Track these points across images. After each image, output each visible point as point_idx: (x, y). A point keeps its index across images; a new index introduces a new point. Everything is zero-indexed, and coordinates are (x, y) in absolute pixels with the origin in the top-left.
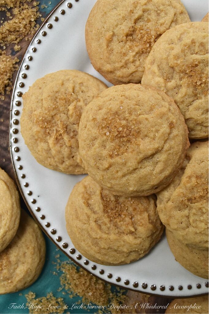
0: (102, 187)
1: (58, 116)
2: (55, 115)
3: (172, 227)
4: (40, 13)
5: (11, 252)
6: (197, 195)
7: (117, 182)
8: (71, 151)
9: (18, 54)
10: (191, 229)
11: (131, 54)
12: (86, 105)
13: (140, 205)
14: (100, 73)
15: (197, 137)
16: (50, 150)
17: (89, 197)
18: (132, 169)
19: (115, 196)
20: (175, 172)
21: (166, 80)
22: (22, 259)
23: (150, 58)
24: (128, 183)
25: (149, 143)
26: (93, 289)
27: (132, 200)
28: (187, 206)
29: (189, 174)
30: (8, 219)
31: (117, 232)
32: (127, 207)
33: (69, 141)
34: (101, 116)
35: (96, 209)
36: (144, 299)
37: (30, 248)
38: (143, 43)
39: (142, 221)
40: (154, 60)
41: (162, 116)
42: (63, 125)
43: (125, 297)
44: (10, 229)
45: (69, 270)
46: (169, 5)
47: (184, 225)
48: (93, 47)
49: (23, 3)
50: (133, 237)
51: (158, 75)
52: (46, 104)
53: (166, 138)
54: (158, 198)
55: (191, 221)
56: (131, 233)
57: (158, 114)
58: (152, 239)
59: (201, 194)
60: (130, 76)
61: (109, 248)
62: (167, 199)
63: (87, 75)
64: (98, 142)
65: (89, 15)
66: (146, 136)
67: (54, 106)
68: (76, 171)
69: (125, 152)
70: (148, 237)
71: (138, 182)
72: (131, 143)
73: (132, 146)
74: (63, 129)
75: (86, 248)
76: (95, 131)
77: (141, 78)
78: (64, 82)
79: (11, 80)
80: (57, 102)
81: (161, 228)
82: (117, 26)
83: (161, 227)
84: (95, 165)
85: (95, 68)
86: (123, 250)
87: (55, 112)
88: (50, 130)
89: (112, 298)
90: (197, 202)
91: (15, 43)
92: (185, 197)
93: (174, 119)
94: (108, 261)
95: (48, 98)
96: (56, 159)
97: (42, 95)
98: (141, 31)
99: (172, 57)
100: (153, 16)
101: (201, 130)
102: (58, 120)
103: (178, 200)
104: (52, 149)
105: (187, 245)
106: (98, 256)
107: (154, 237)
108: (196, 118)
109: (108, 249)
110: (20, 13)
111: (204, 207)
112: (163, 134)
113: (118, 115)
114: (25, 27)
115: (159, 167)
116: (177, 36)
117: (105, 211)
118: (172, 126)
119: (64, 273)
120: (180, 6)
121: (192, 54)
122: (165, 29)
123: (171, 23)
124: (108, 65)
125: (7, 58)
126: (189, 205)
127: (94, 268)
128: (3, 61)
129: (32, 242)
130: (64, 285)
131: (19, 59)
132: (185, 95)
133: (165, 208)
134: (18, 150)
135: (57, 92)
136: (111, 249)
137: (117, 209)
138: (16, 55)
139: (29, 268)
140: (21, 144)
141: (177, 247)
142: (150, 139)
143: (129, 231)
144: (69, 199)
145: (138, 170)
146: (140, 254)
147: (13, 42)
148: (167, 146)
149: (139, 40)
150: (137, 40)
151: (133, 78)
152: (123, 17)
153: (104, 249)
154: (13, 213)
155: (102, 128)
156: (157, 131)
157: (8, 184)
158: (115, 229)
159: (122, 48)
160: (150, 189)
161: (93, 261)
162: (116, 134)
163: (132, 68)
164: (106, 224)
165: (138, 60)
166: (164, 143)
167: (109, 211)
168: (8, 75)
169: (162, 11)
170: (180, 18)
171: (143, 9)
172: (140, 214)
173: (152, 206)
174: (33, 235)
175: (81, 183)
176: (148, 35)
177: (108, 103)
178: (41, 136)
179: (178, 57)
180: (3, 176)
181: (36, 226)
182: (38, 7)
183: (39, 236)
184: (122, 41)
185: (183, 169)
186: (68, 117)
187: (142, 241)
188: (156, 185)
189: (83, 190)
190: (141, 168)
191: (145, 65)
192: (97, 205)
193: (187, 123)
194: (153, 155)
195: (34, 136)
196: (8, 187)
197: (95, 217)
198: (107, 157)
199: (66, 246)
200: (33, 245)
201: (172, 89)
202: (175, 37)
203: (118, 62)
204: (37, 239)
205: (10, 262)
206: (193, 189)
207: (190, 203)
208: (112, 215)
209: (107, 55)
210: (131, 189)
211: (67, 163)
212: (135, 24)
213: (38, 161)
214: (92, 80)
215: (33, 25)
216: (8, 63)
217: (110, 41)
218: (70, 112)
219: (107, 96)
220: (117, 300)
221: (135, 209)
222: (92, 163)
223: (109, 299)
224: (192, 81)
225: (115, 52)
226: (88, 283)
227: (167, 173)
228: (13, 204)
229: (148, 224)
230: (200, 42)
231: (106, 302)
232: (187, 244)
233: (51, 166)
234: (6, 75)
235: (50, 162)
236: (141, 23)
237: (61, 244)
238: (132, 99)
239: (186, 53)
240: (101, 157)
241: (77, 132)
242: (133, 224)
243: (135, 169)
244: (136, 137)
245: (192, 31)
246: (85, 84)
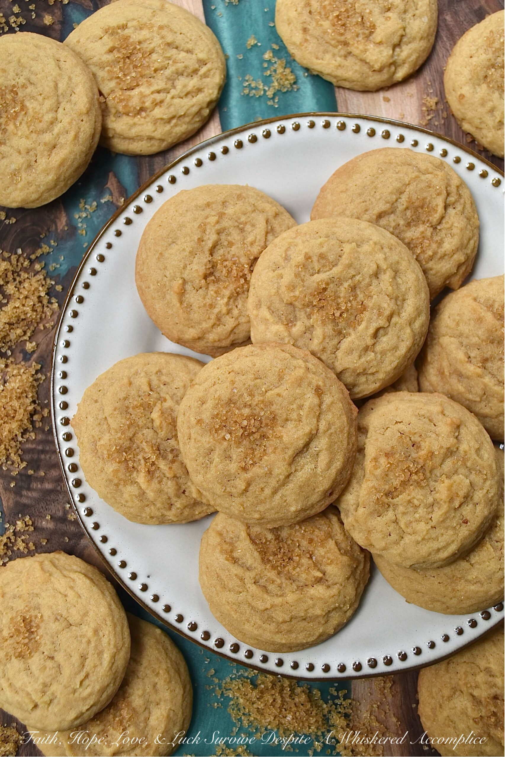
0: (247, 524)
1: (140, 435)
2: (134, 435)
3: (377, 547)
4: (51, 279)
5: (130, 691)
6: (396, 483)
7: (268, 506)
8: (177, 484)
9: (35, 356)
10: (408, 539)
11: (222, 302)
12: (178, 403)
13: (317, 532)
14: (181, 345)
15: (365, 393)
16: (144, 493)
17: (231, 548)
18: (283, 477)
19: (271, 530)
20: (350, 460)
21: (288, 324)
22: (153, 698)
23: (251, 300)
24: (285, 501)
25: (294, 430)
26: (291, 708)
27: (301, 528)
28: (389, 506)
29: (373, 455)
30: (109, 632)
31: (296, 587)
32: (298, 541)
33: (170, 468)
34: (208, 414)
35: (250, 562)
36: (384, 694)
37: (161, 672)
38: (233, 279)
39: (329, 555)
40: (260, 301)
41: (299, 382)
42: (152, 447)
43: (350, 701)
44: (119, 648)
45: (239, 688)
46: (254, 211)
47: (394, 537)
48: (158, 310)
49: (18, 273)
50: (324, 587)
51: (273, 323)
52: (114, 424)
53: (317, 414)
54: (341, 510)
55: (403, 526)
56: (319, 581)
57: (293, 382)
58: (356, 579)
59: (402, 479)
60: (230, 334)
61: (291, 619)
62: (354, 506)
63: (163, 356)
64: (217, 454)
65: (136, 263)
66: (287, 420)
67: (128, 423)
68: (197, 513)
69: (264, 455)
70: (348, 579)
71: (299, 494)
72: (268, 438)
73: (271, 442)
74: (155, 453)
75: (256, 632)
76: (207, 440)
77: (249, 332)
78: (132, 380)
79: (37, 402)
80: (131, 415)
81: (365, 557)
82: (185, 268)
83: (362, 556)
84: (224, 492)
85: (172, 341)
86: (316, 613)
87: (132, 430)
88: (134, 461)
89: (329, 712)
90: (401, 493)
91: (26, 340)
92: (379, 492)
93: (318, 380)
94: (299, 642)
95: (115, 413)
96: (159, 505)
97: (103, 410)
98: (225, 263)
99: (283, 289)
100: (235, 236)
101: (367, 380)
102: (141, 443)
103: (371, 500)
104: (147, 491)
105: (413, 568)
106: (280, 639)
107: (357, 577)
108: (351, 366)
109: (291, 621)
110: (18, 290)
111: (414, 498)
112: (311, 409)
113: (234, 403)
114: (34, 310)
115: (323, 459)
116: (281, 256)
117: (265, 560)
118: (319, 392)
119: (231, 699)
120: (270, 206)
121: (312, 275)
122: (260, 248)
123: (266, 236)
124: (191, 329)
125: (19, 369)
126: (390, 502)
127: (280, 663)
128: (13, 375)
129: (161, 662)
130: (240, 720)
131: (39, 364)
132: (324, 338)
133: (357, 521)
134: (90, 512)
135: (125, 399)
136: (296, 618)
137: (282, 550)
138: (32, 359)
139: (170, 709)
140: (93, 501)
141: (401, 578)
142: (293, 422)
143: (313, 579)
144: (200, 563)
145: (292, 476)
146: (346, 612)
147: (21, 339)
148: (323, 425)
149: (227, 277)
150: (223, 278)
151: (236, 337)
152: (190, 252)
153: (284, 622)
154: (115, 619)
155: (217, 431)
156: (301, 407)
157: (90, 576)
158: (291, 584)
159: (204, 298)
160: (322, 499)
161: (275, 651)
162: (241, 433)
163: (230, 323)
164: (273, 582)
165: (234, 307)
166: (318, 421)
167: (271, 558)
168: (30, 395)
169: (246, 223)
170: (276, 224)
171: (217, 230)
172: (322, 546)
173: (336, 526)
174: (158, 649)
175: (210, 531)
176: (237, 267)
177: (212, 390)
178: (123, 477)
179: (293, 286)
180: (77, 565)
181: (158, 631)
182: (44, 272)
183: (169, 648)
184: (201, 288)
185: (361, 450)
186: (155, 431)
187: (341, 588)
188: (329, 489)
189: (218, 540)
190: (295, 471)
191: (248, 313)
192: (248, 555)
193: (342, 378)
194: (307, 445)
195: (111, 481)
196: (91, 580)
197: (252, 577)
198: (239, 471)
199: (221, 643)
200: (164, 666)
201: (301, 336)
202: (279, 258)
203: (205, 321)
204: (167, 654)
205: (134, 710)
206: (387, 475)
207: (390, 499)
208: (279, 564)
209: (185, 315)
210: (293, 509)
211: (178, 504)
212: (212, 256)
213: (130, 519)
214: (173, 361)
215: (45, 302)
216: (24, 377)
217: (182, 293)
218: (157, 423)
219: (206, 380)
220: (340, 712)
221: (311, 541)
222: (219, 490)
223: (324, 716)
224: (327, 313)
225: (195, 307)
226: (279, 701)
227: (338, 464)
228: (110, 605)
229: (340, 556)
230: (318, 255)
231: (320, 723)
232: (411, 566)
233: (154, 520)
234: (27, 397)
235: (150, 514)
236: (221, 252)
237: (211, 643)
238: (247, 372)
239: (303, 278)
240: (229, 475)
241: (178, 450)
242: (316, 565)
243: (288, 476)
244: (272, 428)
245: (300, 242)
246: (164, 371)
